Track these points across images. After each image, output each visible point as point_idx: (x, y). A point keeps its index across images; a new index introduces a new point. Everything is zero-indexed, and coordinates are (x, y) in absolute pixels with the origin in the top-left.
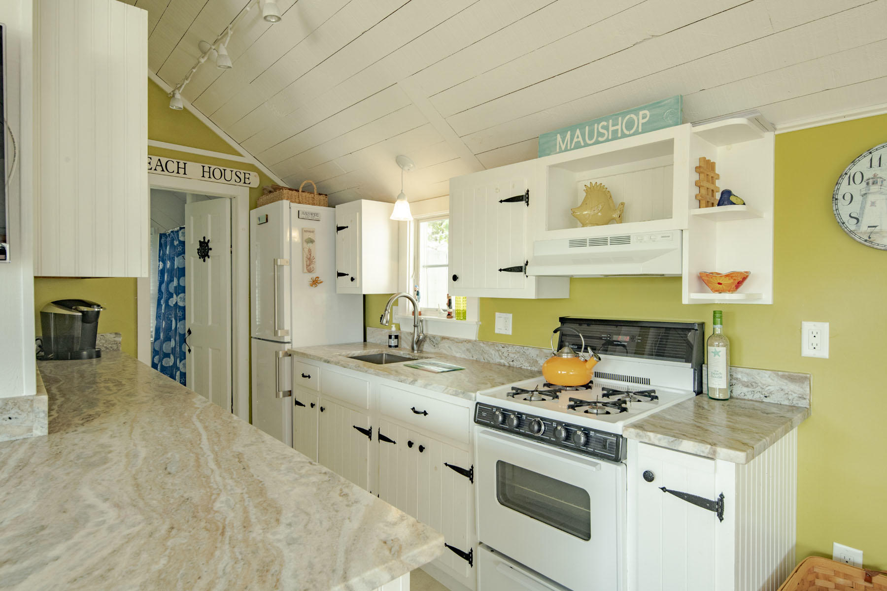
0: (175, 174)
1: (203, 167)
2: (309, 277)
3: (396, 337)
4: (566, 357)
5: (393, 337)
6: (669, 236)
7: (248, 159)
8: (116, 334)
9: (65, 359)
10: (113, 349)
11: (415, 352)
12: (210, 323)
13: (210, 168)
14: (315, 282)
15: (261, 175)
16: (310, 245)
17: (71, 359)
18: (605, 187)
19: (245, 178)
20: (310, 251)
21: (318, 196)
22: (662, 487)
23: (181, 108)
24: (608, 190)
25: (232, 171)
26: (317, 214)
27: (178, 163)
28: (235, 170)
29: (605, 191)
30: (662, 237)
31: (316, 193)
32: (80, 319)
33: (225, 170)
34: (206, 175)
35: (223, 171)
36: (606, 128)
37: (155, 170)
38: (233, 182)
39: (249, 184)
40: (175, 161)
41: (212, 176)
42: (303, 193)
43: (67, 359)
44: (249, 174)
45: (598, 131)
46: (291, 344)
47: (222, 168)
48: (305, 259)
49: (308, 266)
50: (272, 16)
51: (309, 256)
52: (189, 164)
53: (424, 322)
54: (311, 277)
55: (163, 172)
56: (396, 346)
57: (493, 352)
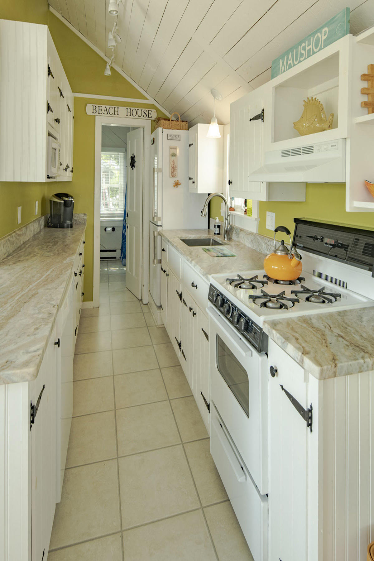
0: (113, 115)
1: (127, 109)
2: (173, 180)
3: (219, 227)
4: (279, 254)
5: (216, 227)
6: (336, 145)
7: (151, 101)
8: (84, 214)
9: (57, 227)
10: (83, 223)
11: (226, 239)
12: (135, 210)
13: (130, 109)
14: (177, 184)
15: (158, 110)
16: (174, 158)
17: (59, 228)
18: (319, 101)
19: (149, 114)
20: (173, 162)
21: (182, 122)
22: (281, 385)
23: (109, 74)
24: (321, 103)
25: (142, 110)
26: (178, 136)
27: (115, 108)
28: (143, 109)
29: (318, 105)
30: (332, 146)
31: (180, 121)
32: (63, 204)
33: (138, 110)
34: (129, 114)
35: (137, 111)
36: (304, 49)
37: (104, 114)
38: (142, 117)
39: (151, 117)
40: (113, 107)
41: (131, 115)
42: (172, 122)
43: (58, 228)
44: (151, 111)
45: (301, 53)
46: (161, 227)
47: (136, 109)
48: (170, 167)
49: (172, 173)
50: (113, 10)
51: (173, 166)
52: (120, 108)
53: (231, 216)
54: (174, 180)
55: (107, 115)
56: (219, 234)
57: (263, 244)
